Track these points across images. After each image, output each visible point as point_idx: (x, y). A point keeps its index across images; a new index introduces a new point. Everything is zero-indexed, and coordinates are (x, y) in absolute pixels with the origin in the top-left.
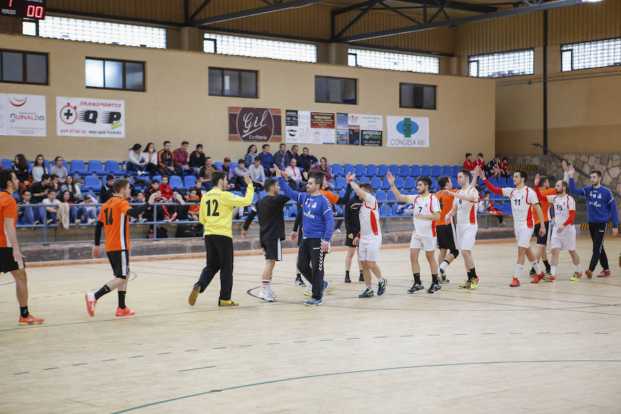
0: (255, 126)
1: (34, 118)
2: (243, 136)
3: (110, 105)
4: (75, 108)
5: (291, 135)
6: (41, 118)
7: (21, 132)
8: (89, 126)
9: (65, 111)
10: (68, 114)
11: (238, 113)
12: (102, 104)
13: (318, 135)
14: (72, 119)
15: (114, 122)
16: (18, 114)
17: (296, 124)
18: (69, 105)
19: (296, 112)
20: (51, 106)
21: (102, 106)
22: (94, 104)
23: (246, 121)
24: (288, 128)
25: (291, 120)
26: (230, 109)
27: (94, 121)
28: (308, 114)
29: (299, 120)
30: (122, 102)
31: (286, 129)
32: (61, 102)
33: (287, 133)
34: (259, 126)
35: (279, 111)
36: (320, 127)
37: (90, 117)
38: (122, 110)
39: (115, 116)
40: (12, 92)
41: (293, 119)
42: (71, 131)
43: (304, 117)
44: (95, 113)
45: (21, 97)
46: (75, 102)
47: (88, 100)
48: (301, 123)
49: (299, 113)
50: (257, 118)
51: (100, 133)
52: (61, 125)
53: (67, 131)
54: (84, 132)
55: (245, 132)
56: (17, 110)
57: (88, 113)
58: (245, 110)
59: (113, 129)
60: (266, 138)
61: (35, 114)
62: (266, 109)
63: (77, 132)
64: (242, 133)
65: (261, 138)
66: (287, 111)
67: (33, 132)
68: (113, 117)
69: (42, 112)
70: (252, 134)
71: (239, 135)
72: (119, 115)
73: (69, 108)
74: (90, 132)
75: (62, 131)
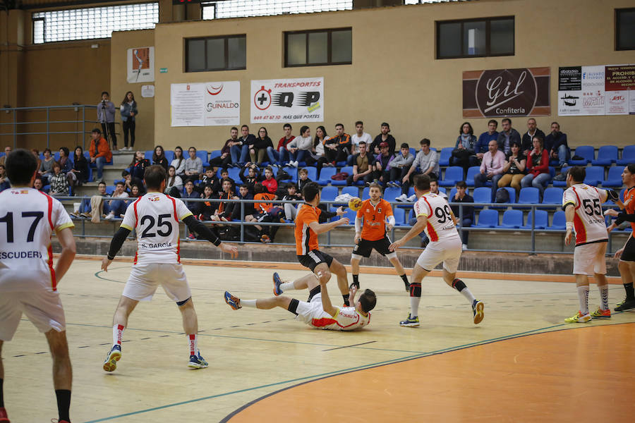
0: (505, 95)
1: (229, 106)
2: (486, 111)
3: (307, 84)
4: (269, 91)
5: (567, 104)
6: (235, 105)
7: (218, 121)
8: (284, 111)
9: (260, 95)
10: (262, 99)
11: (479, 79)
12: (298, 84)
13: (620, 101)
14: (266, 103)
15: (312, 104)
16: (214, 103)
17: (578, 87)
18: (263, 88)
19: (579, 69)
20: (245, 91)
21: (298, 86)
22: (290, 85)
23: (491, 90)
24: (562, 94)
25: (569, 82)
26: (465, 74)
27: (289, 104)
28: (601, 69)
29: (583, 81)
30: (321, 80)
31: (558, 96)
32: (255, 86)
33: (561, 103)
34: (513, 94)
35: (547, 70)
36: (625, 88)
37: (285, 100)
38: (320, 89)
39: (313, 97)
40: (210, 80)
41: (571, 80)
42: (265, 118)
43: (593, 76)
44: (291, 95)
45: (217, 85)
46: (270, 84)
47: (284, 81)
48: (589, 85)
49: (584, 70)
50: (509, 83)
51: (296, 117)
52: (254, 112)
53: (261, 117)
54: (278, 117)
55: (488, 104)
56: (213, 99)
57: (283, 95)
58: (489, 74)
59: (310, 112)
60: (523, 111)
61: (231, 101)
62: (525, 69)
63: (271, 118)
64: (484, 107)
65: (516, 111)
66: (561, 69)
67: (228, 121)
68: (310, 98)
69: (236, 99)
70: (501, 107)
71: (479, 108)
72: (317, 95)
73: (263, 92)
74: (285, 117)
75: (255, 118)
